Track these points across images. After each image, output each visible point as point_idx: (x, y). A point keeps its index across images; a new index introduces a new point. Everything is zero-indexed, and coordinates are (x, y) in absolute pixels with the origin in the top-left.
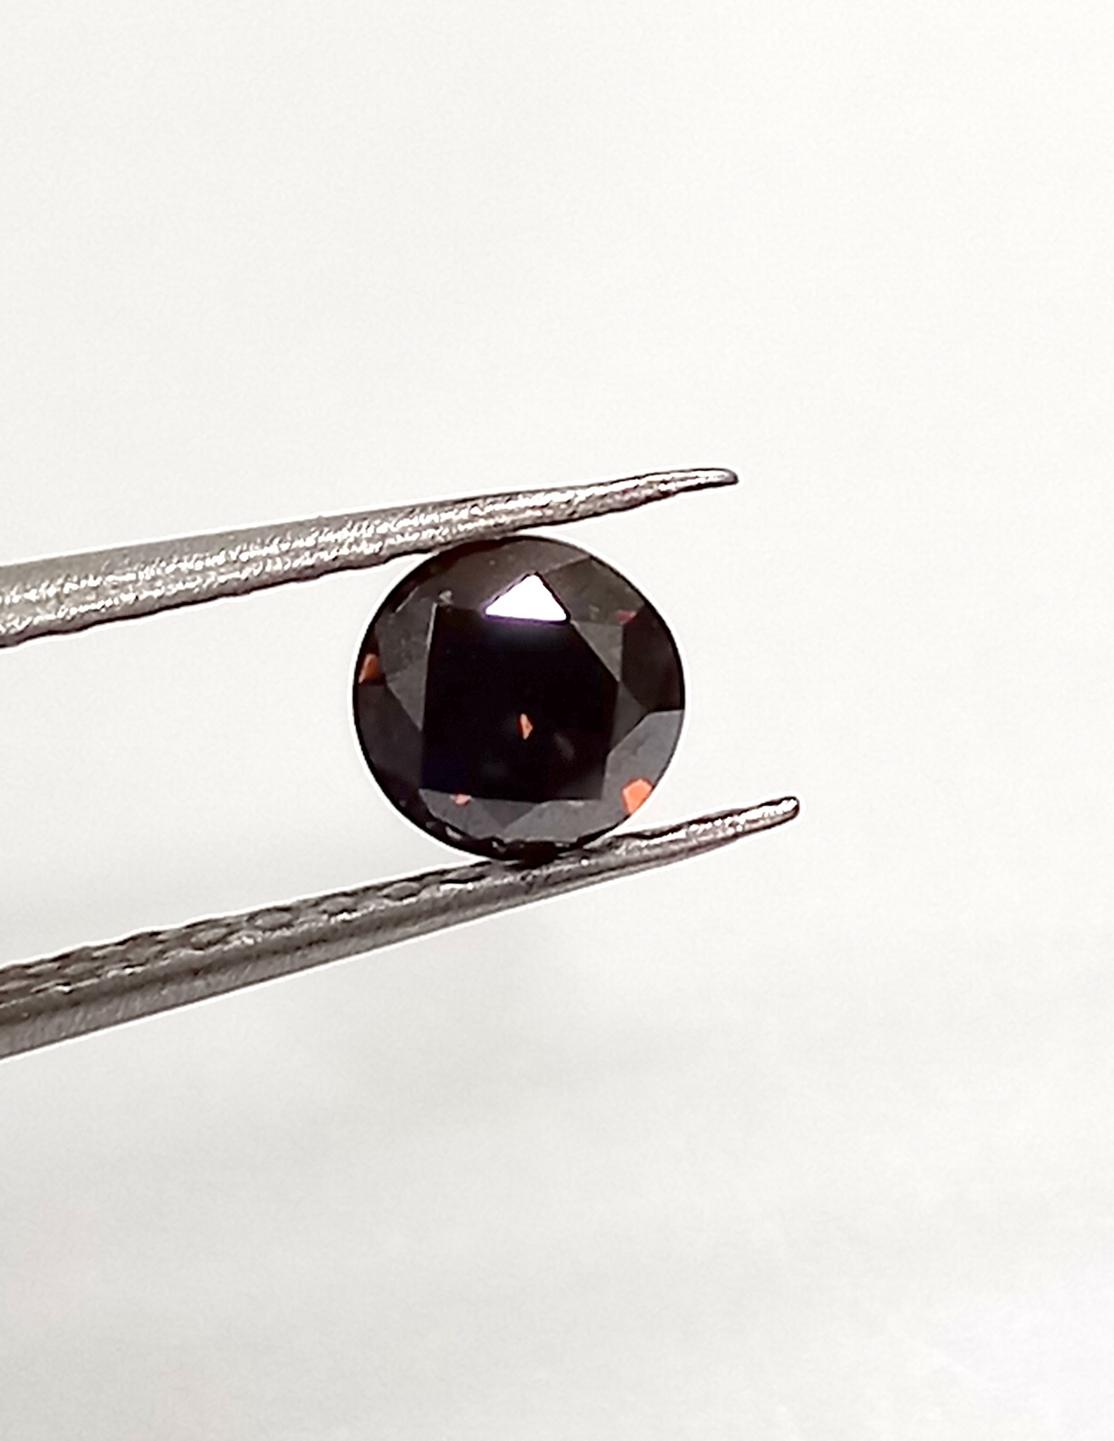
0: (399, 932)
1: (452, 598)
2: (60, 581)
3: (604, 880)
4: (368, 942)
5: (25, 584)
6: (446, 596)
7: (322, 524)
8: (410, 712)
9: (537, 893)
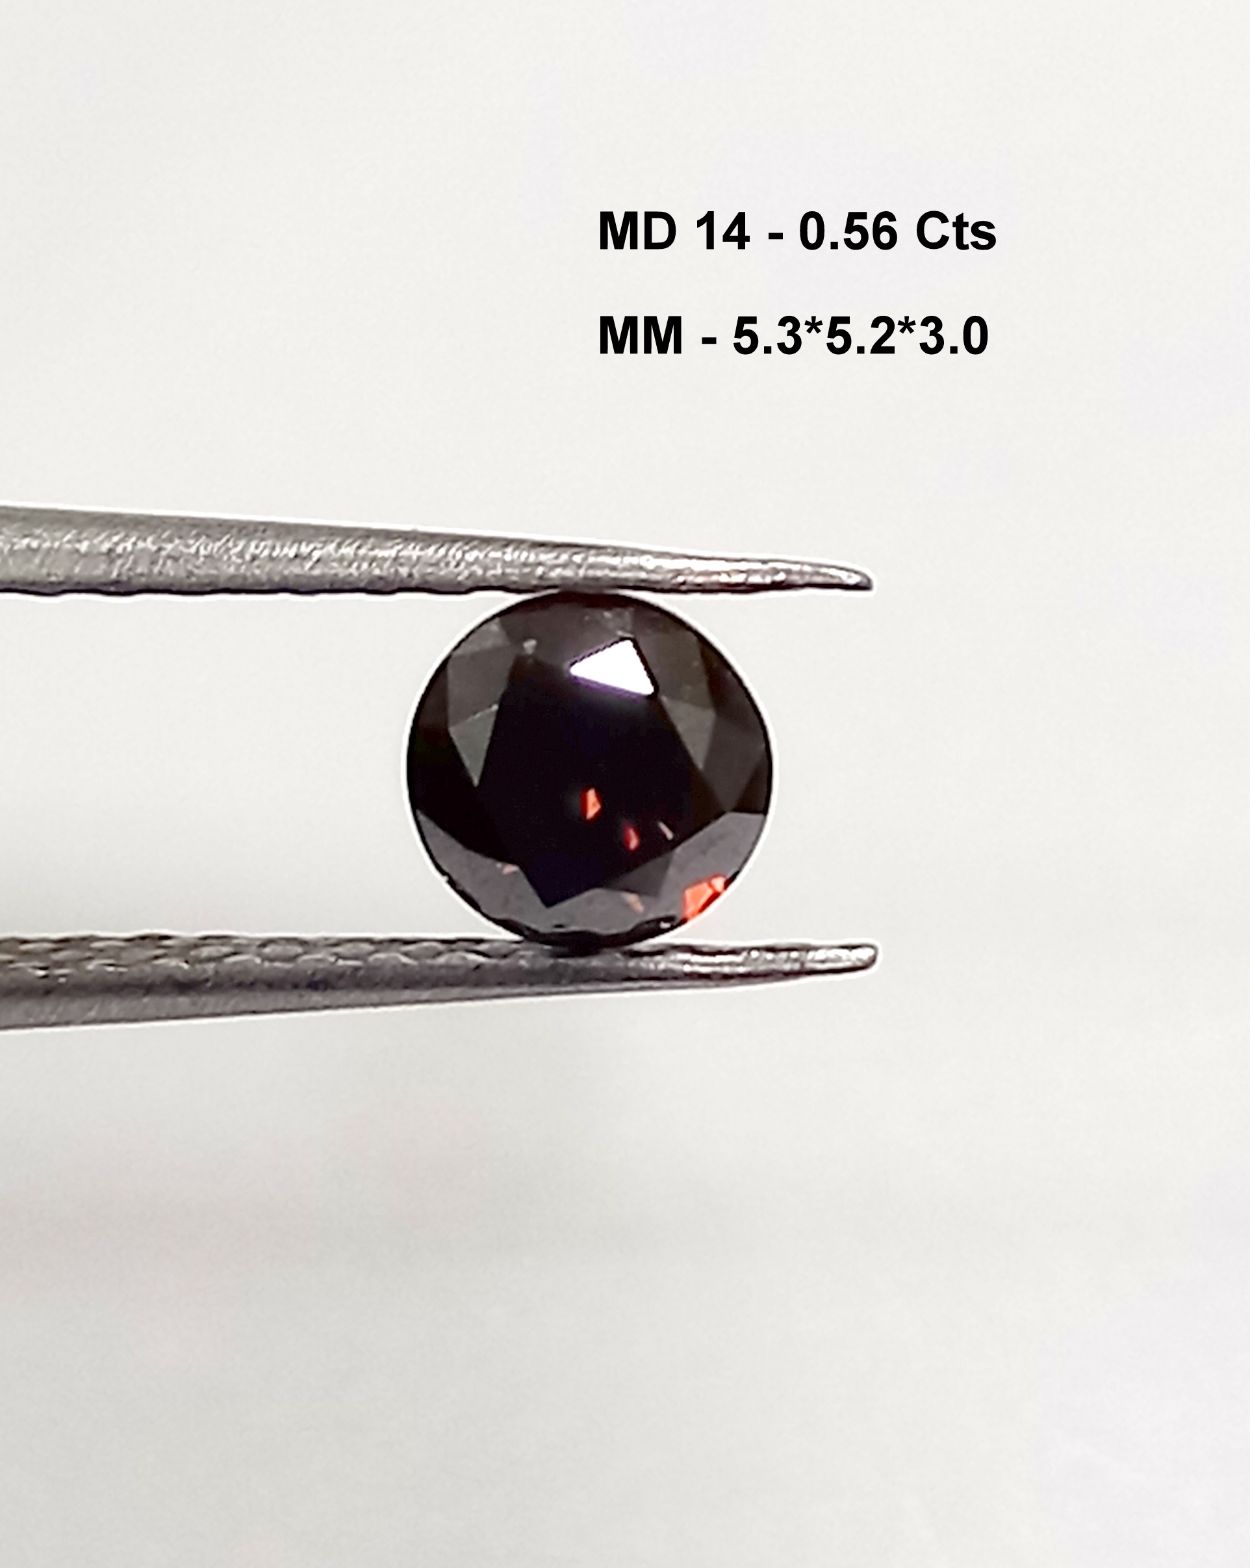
0: (407, 994)
1: (537, 648)
2: (116, 539)
3: (642, 989)
4: (375, 997)
5: (80, 533)
6: (530, 645)
7: (408, 537)
8: (467, 763)
9: (565, 985)
